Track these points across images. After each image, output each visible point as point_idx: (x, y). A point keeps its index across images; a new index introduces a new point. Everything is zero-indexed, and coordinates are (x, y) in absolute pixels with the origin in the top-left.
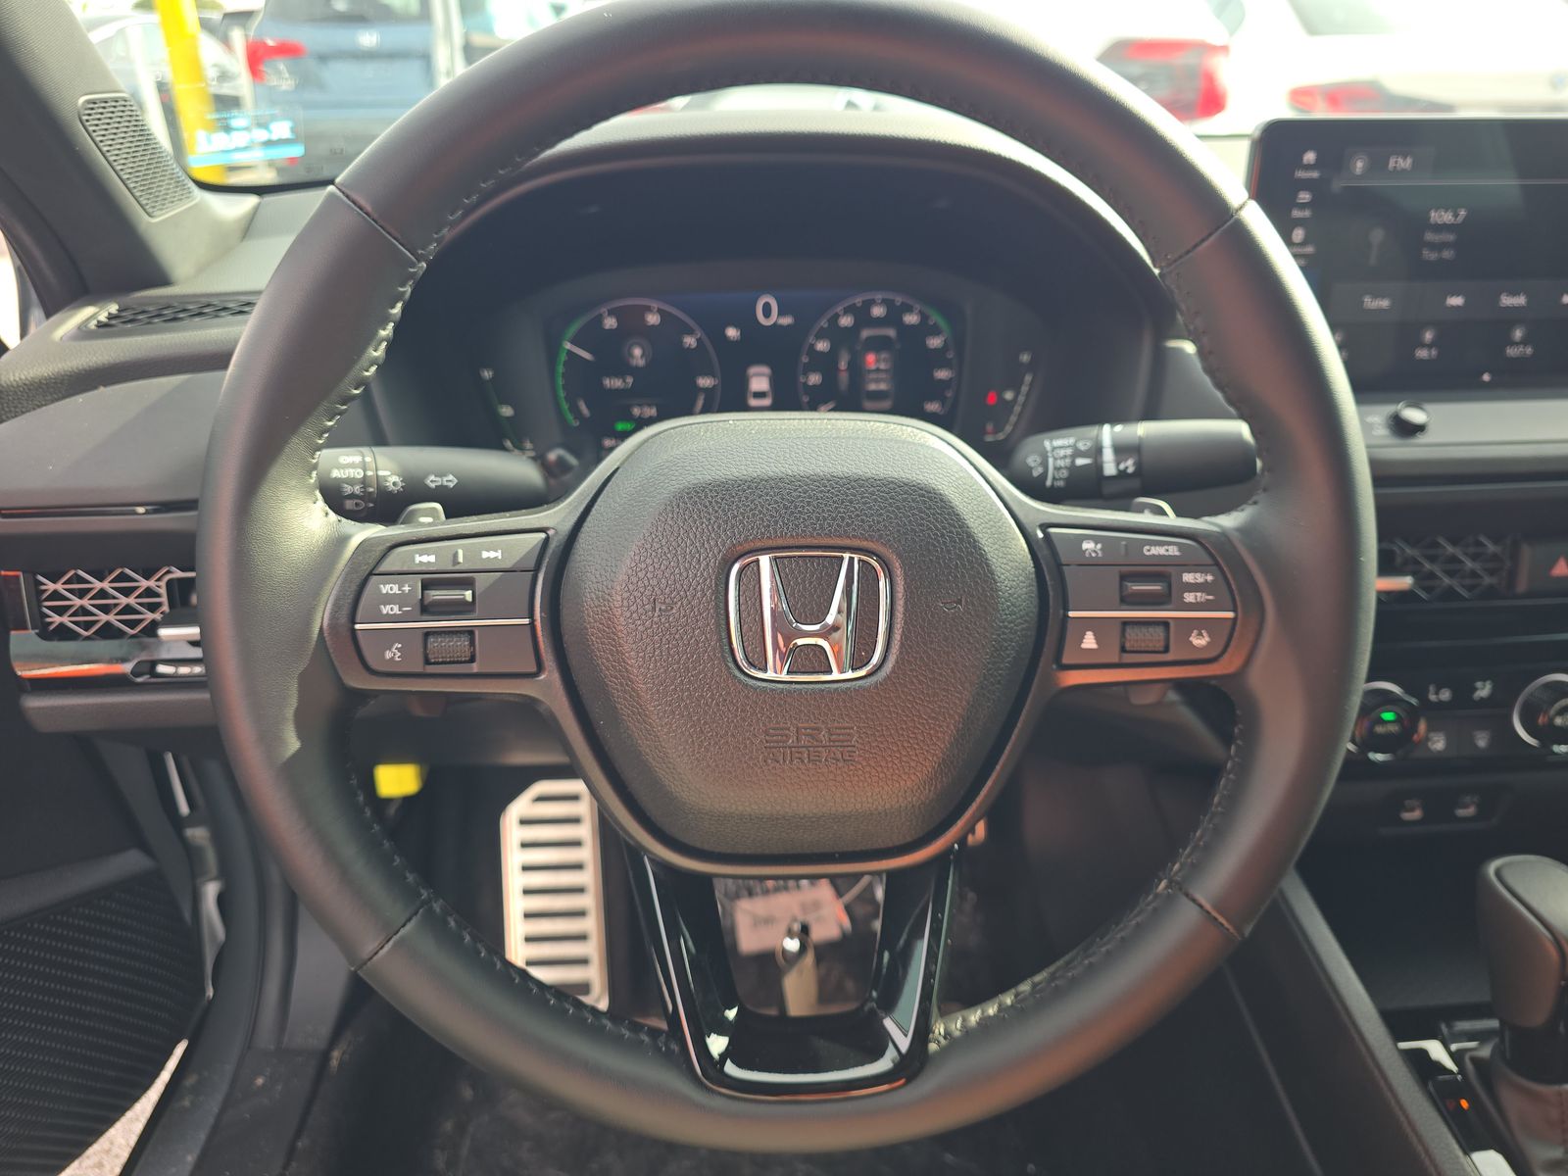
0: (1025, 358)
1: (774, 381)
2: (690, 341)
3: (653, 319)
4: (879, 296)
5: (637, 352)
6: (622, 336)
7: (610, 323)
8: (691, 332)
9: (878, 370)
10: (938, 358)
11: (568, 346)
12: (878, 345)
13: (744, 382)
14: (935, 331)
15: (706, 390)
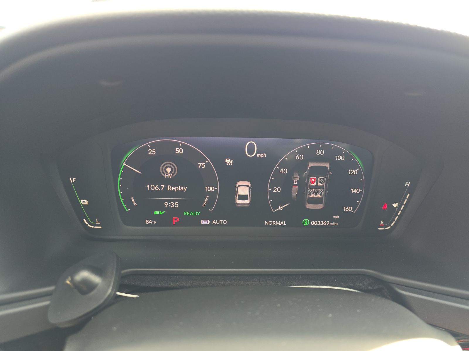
0: (408, 184)
1: (252, 190)
2: (202, 165)
3: (179, 151)
4: (321, 143)
5: (169, 170)
6: (159, 160)
7: (152, 152)
8: (203, 160)
9: (317, 187)
10: (355, 182)
11: (124, 164)
12: (317, 172)
13: (235, 190)
14: (355, 166)
15: (210, 193)
